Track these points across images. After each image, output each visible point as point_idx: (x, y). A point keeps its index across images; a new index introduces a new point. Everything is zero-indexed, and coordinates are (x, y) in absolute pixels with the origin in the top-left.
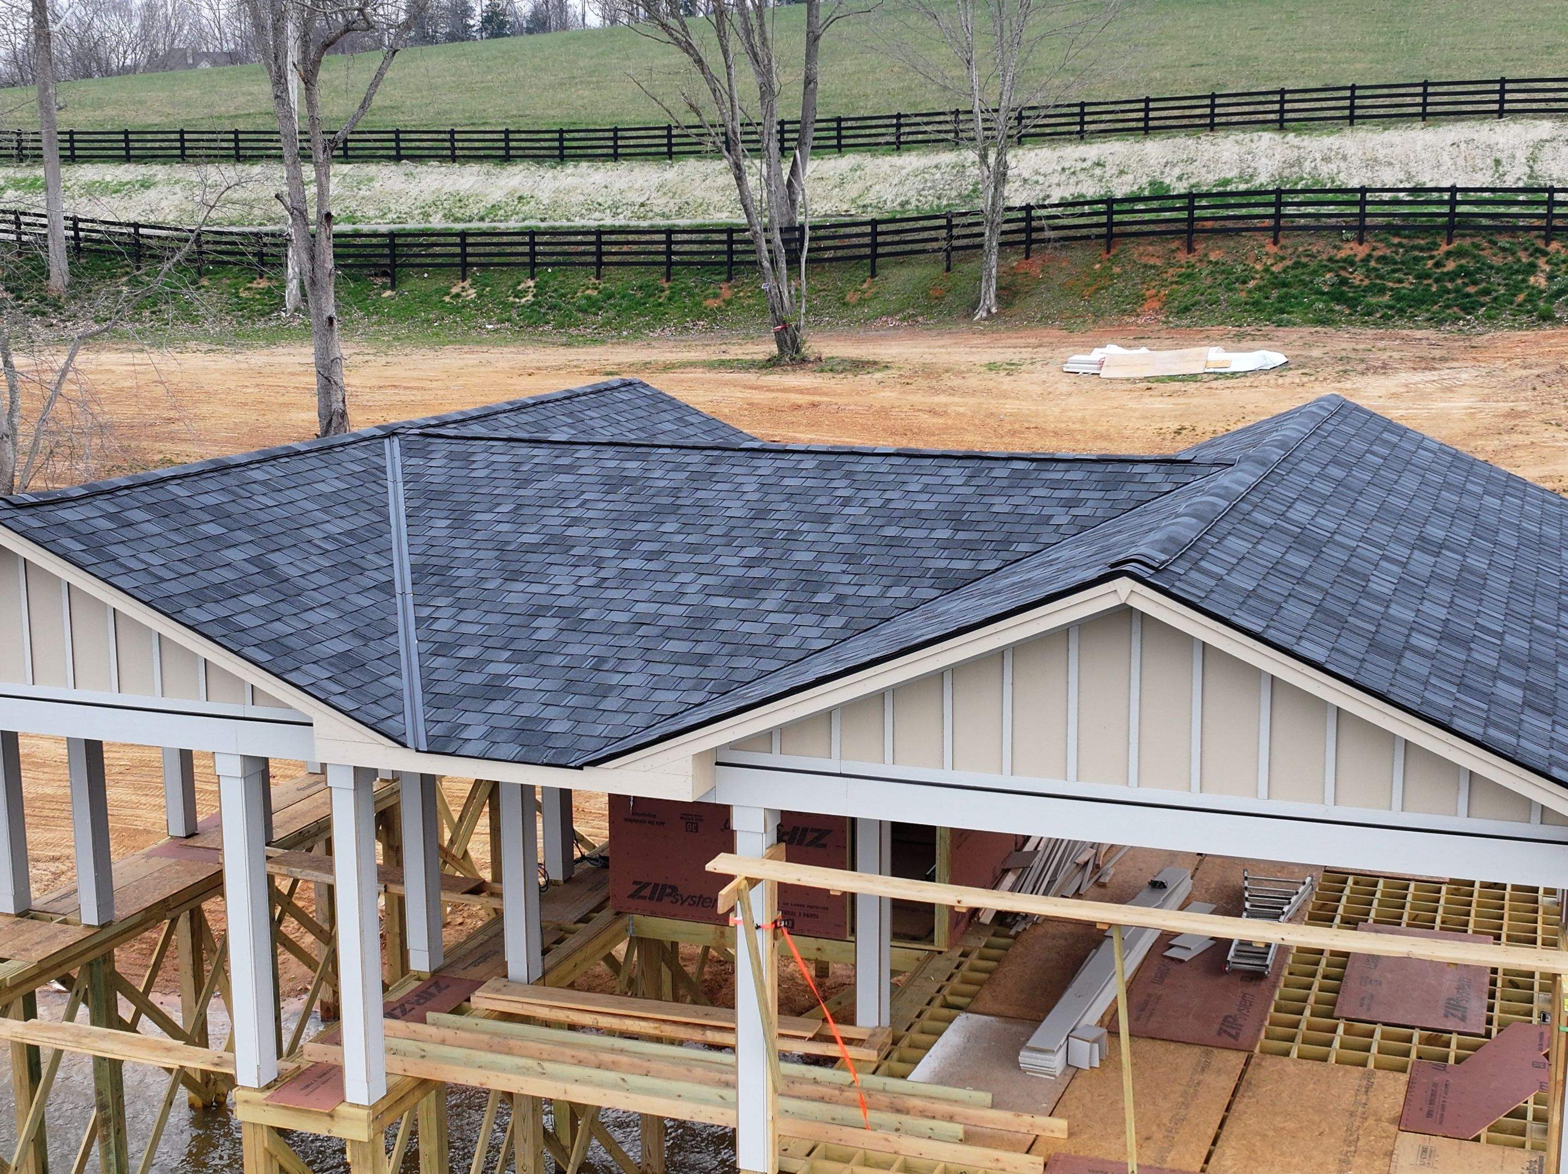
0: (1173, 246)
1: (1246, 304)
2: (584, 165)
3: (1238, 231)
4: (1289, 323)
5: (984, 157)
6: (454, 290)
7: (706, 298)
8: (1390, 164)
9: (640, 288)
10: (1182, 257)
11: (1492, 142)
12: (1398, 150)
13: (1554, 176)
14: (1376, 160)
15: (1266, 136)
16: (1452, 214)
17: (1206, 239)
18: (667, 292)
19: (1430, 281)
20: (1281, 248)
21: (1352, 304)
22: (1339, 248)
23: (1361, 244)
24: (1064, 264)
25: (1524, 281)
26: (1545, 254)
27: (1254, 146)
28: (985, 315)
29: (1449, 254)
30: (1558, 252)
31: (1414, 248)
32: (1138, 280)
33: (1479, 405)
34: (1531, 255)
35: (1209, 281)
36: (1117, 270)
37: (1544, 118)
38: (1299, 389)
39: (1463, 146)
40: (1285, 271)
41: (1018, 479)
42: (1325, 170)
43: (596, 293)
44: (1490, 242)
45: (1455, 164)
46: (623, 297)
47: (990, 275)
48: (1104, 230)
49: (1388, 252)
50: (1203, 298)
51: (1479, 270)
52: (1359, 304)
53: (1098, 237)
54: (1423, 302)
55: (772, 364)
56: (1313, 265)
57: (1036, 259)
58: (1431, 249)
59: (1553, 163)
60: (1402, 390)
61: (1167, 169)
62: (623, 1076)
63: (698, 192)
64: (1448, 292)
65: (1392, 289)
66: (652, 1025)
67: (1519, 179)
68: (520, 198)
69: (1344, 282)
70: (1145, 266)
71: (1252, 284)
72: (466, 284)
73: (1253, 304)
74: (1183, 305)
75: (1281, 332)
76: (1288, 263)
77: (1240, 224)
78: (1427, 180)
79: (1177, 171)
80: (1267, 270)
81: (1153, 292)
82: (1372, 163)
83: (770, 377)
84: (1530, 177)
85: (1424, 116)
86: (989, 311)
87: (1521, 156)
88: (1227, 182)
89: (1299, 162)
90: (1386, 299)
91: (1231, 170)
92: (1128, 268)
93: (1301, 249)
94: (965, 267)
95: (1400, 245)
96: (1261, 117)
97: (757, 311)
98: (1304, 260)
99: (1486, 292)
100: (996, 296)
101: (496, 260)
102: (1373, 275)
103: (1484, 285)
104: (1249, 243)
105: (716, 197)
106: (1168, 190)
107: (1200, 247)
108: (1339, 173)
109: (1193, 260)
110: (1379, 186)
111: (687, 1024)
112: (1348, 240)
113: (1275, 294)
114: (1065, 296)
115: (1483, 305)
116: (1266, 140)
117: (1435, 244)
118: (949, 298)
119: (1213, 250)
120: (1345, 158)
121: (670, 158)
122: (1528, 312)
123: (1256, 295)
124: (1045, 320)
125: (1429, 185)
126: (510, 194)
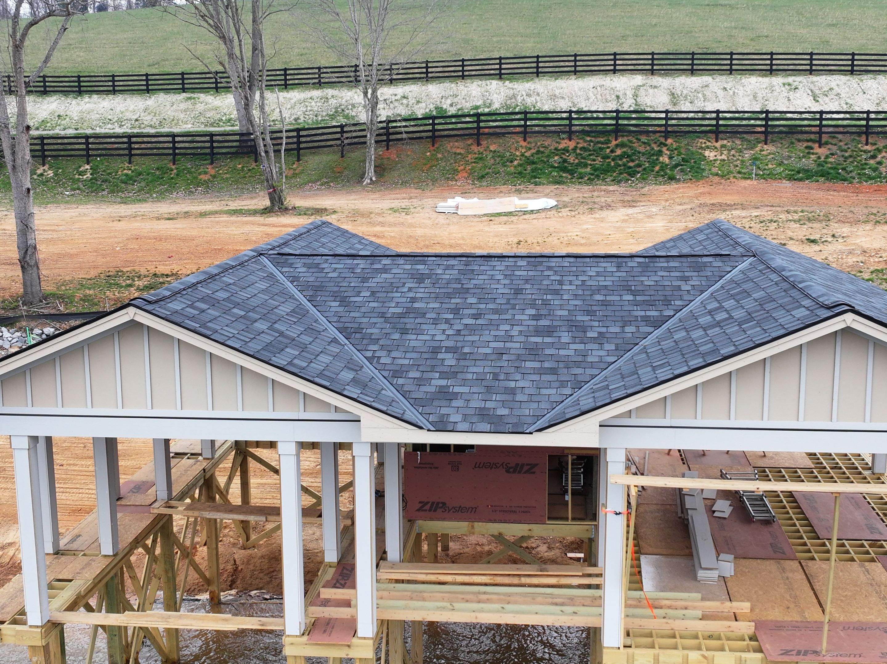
0: (470, 142)
1: (515, 173)
2: (95, 97)
3: (504, 134)
4: (540, 184)
5: (365, 94)
6: (39, 172)
7: (200, 174)
8: (563, 98)
9: (158, 169)
10: (475, 148)
11: (613, 86)
12: (566, 91)
13: (648, 104)
14: (555, 96)
15: (494, 82)
16: (617, 125)
17: (487, 139)
18: (175, 171)
19: (610, 160)
20: (528, 143)
21: (572, 173)
22: (559, 143)
23: (570, 140)
24: (409, 153)
25: (657, 159)
26: (666, 145)
27: (488, 88)
28: (369, 181)
29: (617, 146)
30: (672, 144)
31: (599, 142)
32: (452, 161)
33: (669, 224)
34: (659, 146)
35: (492, 161)
36: (440, 156)
37: (636, 74)
38: (573, 219)
39: (599, 88)
40: (532, 156)
41: (645, 268)
42: (529, 101)
43: (130, 172)
44: (637, 139)
45: (596, 98)
46: (148, 175)
47: (371, 159)
48: (430, 134)
49: (585, 145)
50: (490, 171)
51: (634, 154)
52: (576, 172)
53: (427, 137)
54: (609, 172)
55: (266, 211)
56: (547, 152)
57: (393, 150)
58: (607, 143)
59: (646, 98)
60: (627, 218)
61: (443, 100)
62: (502, 606)
63: (170, 113)
64: (620, 166)
65: (591, 165)
66: (489, 577)
67: (630, 106)
68: (59, 116)
69: (565, 161)
70: (455, 153)
71: (516, 163)
72: (46, 167)
73: (519, 173)
74: (480, 175)
75: (539, 188)
76: (533, 151)
77: (503, 130)
78: (584, 106)
79: (449, 102)
80: (522, 155)
81: (462, 167)
82: (553, 97)
83: (271, 219)
84: (636, 105)
85: (575, 72)
86: (371, 179)
87: (630, 94)
88: (477, 107)
89: (514, 96)
90: (588, 170)
91: (478, 101)
92: (446, 154)
93: (539, 144)
94: (353, 155)
95: (591, 141)
96: (487, 72)
97: (233, 181)
98: (542, 149)
99: (639, 166)
100: (375, 171)
101: (62, 153)
102: (579, 157)
103: (637, 162)
104: (511, 141)
105: (182, 116)
106: (446, 112)
107: (484, 143)
108: (537, 102)
109: (481, 150)
110: (559, 110)
111: (509, 575)
112: (563, 139)
113: (529, 168)
114: (413, 170)
115: (639, 173)
116: (494, 84)
117: (609, 140)
118: (346, 172)
119: (491, 144)
120: (538, 94)
121: (148, 93)
122: (662, 176)
123: (520, 169)
124: (405, 184)
125: (585, 109)
126: (52, 113)
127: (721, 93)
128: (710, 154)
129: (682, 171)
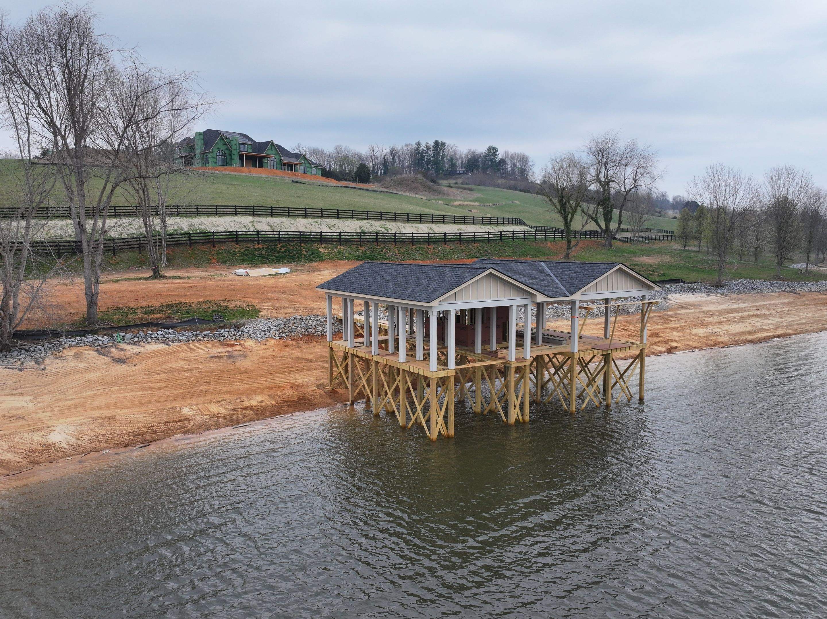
0: (209, 245)
3: (225, 242)
10: (212, 248)
17: (217, 244)
22: (255, 246)
23: (260, 245)
24: (180, 251)
25: (301, 253)
26: (302, 246)
29: (281, 247)
31: (272, 245)
32: (205, 255)
34: (299, 247)
35: (226, 254)
36: (197, 252)
44: (288, 244)
47: (164, 253)
48: (189, 242)
49: (267, 246)
50: (228, 259)
51: (290, 250)
52: (269, 259)
54: (284, 258)
55: (149, 278)
56: (251, 250)
58: (276, 246)
64: (287, 255)
65: (274, 255)
69: (261, 254)
71: (238, 255)
73: (243, 260)
74: (224, 261)
76: (244, 249)
77: (223, 240)
80: (240, 251)
81: (212, 257)
92: (200, 252)
93: (245, 246)
98: (248, 249)
100: (166, 260)
102: (267, 252)
103: (293, 254)
104: (230, 245)
109: (217, 249)
113: (246, 257)
127: (291, 225)
128: (322, 250)
129: (314, 257)
